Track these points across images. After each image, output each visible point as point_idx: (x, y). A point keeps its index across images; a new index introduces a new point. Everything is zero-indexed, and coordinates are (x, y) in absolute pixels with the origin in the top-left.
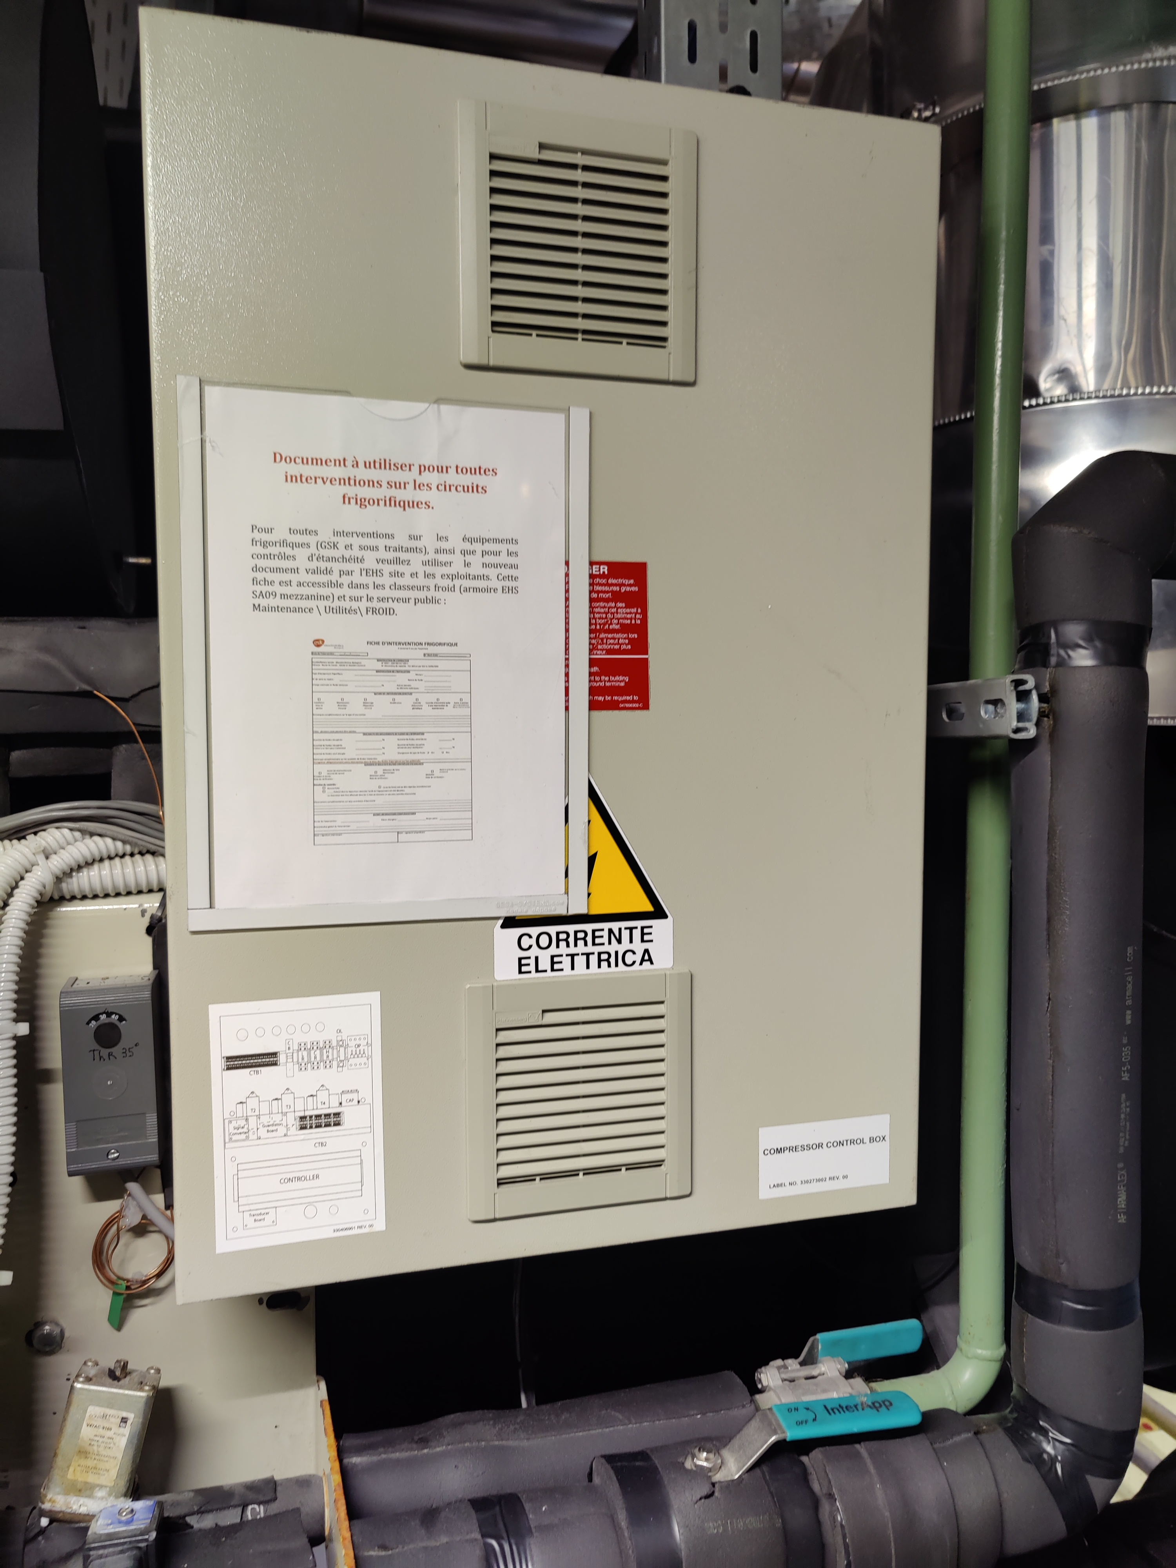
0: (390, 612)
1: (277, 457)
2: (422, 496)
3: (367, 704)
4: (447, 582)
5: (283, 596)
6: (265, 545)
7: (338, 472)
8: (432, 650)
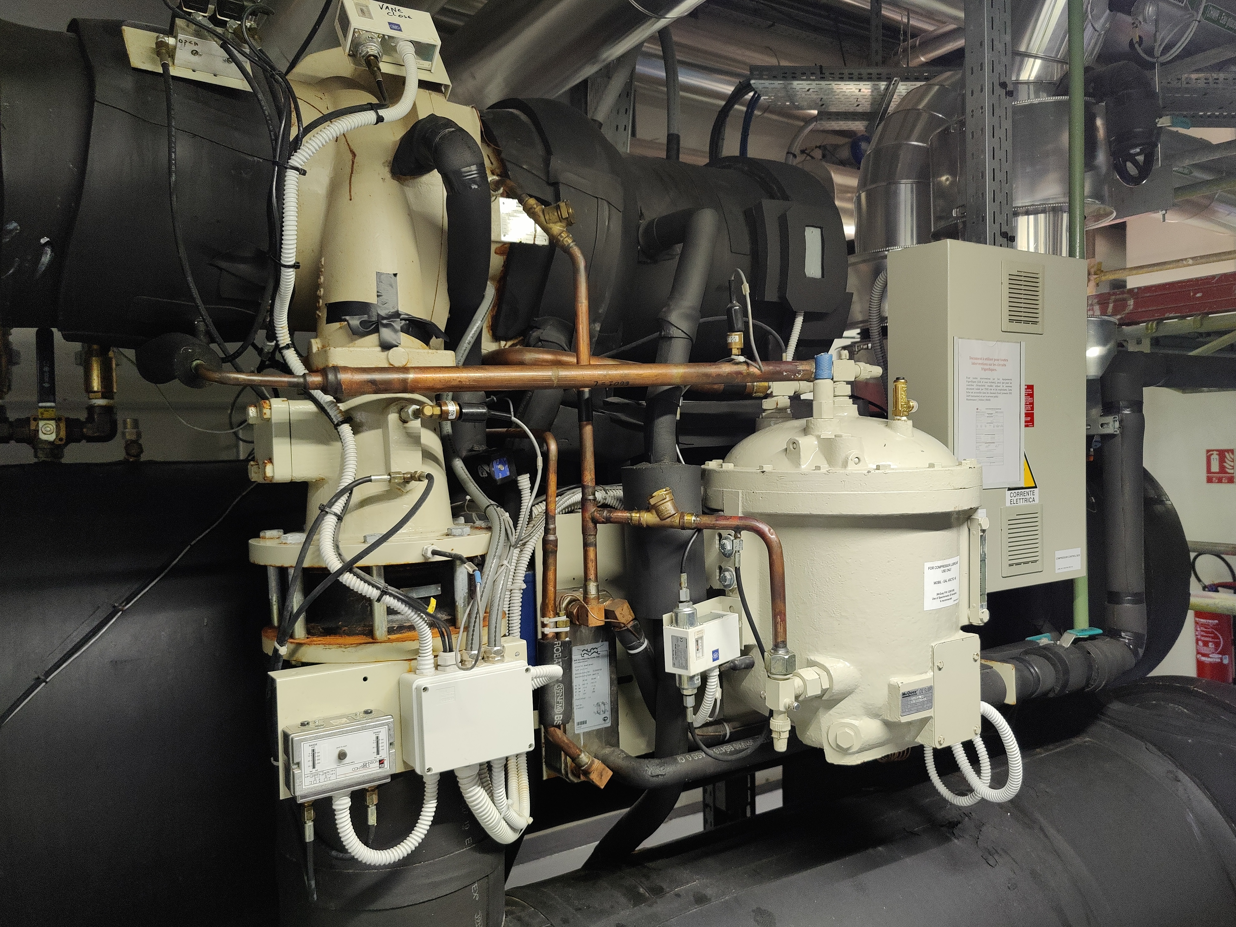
0: (989, 400)
1: (971, 358)
2: (995, 367)
3: (986, 426)
4: (999, 392)
5: (972, 396)
6: (969, 382)
7: (980, 362)
8: (997, 411)
